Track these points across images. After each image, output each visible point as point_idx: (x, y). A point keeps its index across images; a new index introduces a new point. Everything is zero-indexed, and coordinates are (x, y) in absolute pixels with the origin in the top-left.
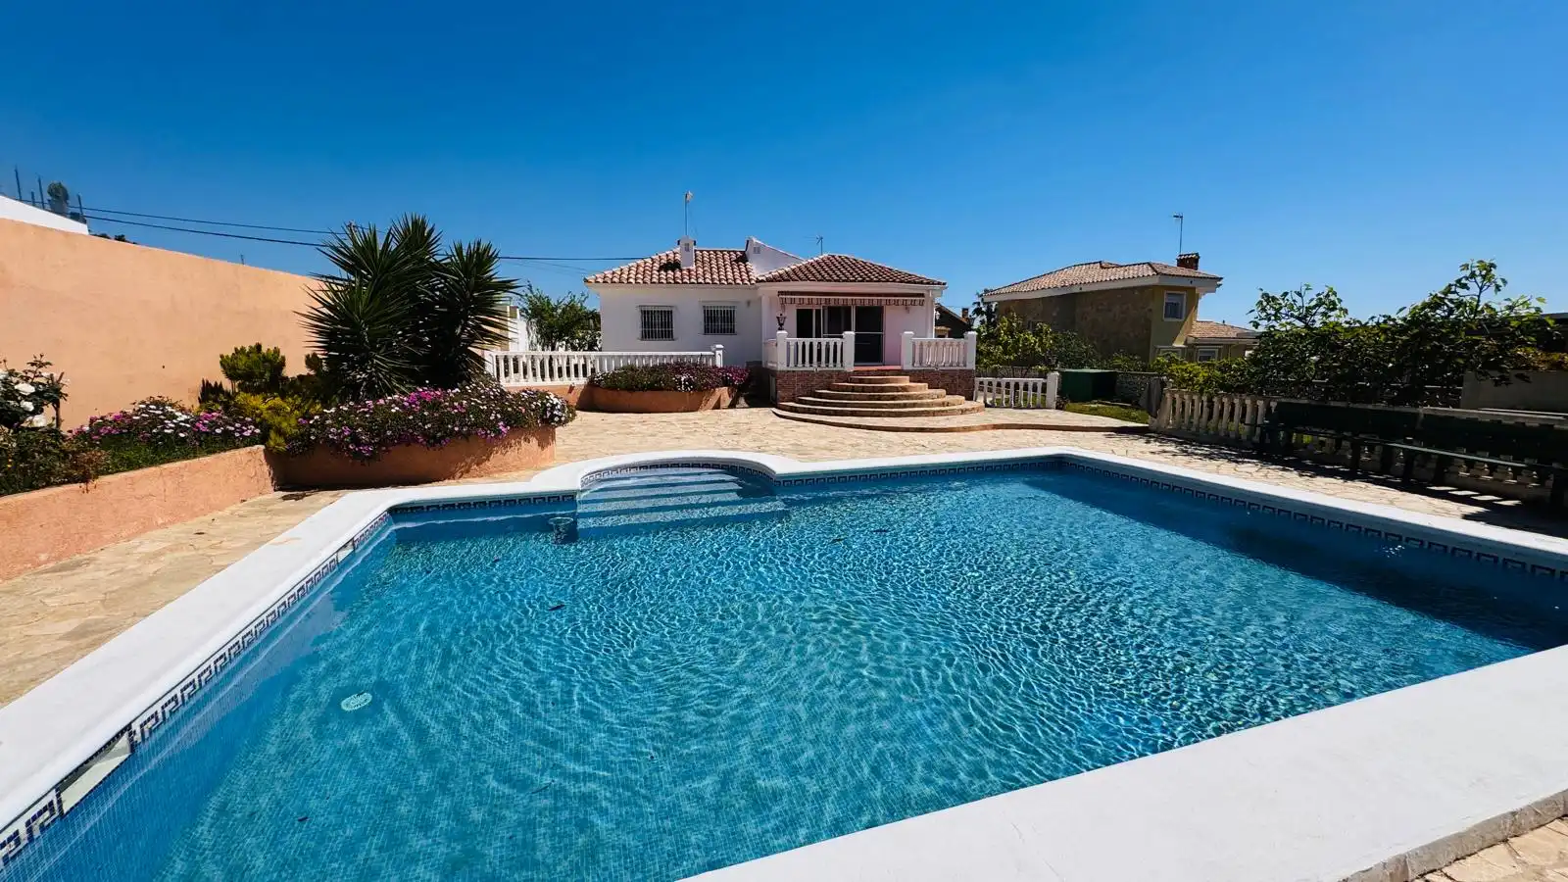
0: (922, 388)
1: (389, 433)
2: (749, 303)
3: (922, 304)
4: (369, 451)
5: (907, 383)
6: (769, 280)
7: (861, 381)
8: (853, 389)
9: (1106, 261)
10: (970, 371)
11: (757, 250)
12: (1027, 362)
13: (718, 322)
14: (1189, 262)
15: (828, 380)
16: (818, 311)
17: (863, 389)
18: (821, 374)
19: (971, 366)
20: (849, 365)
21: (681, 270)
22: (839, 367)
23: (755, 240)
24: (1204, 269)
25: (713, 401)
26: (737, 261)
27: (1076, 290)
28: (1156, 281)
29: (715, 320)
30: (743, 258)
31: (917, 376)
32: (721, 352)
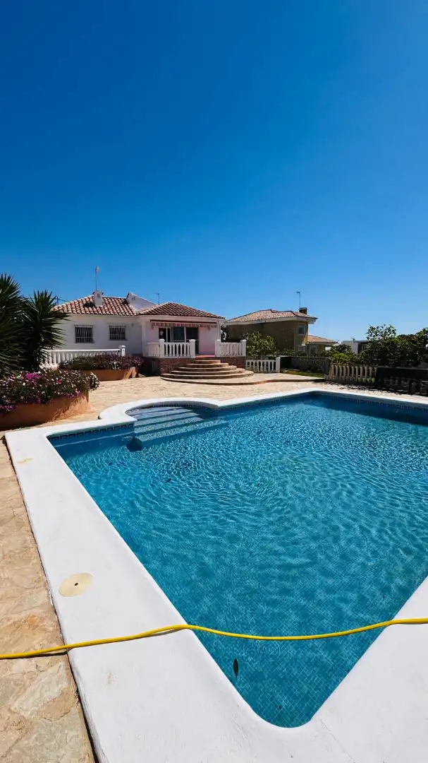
0: (226, 366)
1: (22, 398)
2: (133, 325)
3: (216, 327)
4: (10, 408)
5: (220, 364)
6: (144, 314)
7: (200, 363)
8: (198, 367)
9: (273, 309)
10: (244, 357)
11: (134, 298)
12: (264, 353)
13: (117, 334)
14: (303, 311)
15: (185, 362)
16: (169, 329)
17: (203, 367)
18: (181, 359)
19: (244, 355)
20: (193, 355)
21: (96, 308)
22: (188, 356)
23: (132, 294)
24: (310, 314)
25: (129, 375)
26: (124, 303)
27: (264, 321)
28: (295, 319)
29: (115, 333)
30: (126, 302)
31: (223, 360)
32: (124, 349)
